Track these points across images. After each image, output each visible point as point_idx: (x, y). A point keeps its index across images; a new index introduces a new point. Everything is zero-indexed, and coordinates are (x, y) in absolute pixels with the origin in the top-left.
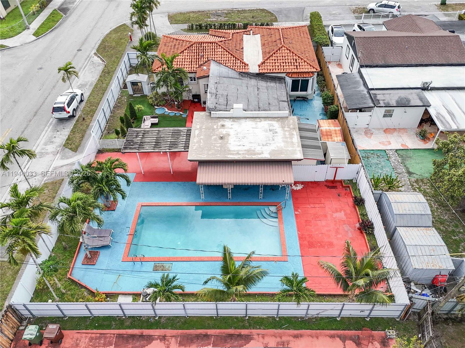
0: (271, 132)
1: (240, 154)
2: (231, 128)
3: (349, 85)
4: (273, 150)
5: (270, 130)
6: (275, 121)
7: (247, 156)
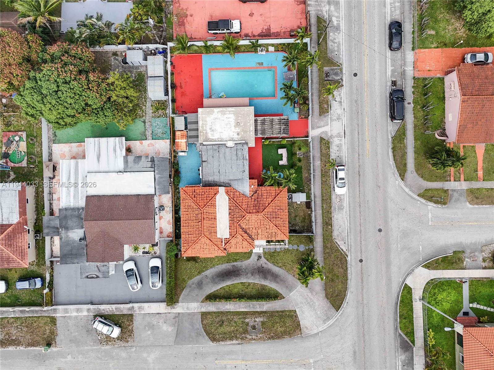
0: (212, 129)
1: (229, 111)
2: (234, 132)
3: (164, 181)
4: (212, 114)
5: (213, 130)
6: (211, 139)
7: (225, 110)
